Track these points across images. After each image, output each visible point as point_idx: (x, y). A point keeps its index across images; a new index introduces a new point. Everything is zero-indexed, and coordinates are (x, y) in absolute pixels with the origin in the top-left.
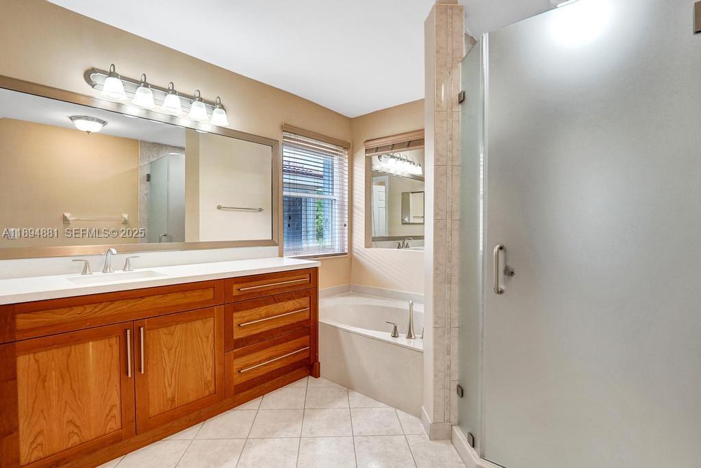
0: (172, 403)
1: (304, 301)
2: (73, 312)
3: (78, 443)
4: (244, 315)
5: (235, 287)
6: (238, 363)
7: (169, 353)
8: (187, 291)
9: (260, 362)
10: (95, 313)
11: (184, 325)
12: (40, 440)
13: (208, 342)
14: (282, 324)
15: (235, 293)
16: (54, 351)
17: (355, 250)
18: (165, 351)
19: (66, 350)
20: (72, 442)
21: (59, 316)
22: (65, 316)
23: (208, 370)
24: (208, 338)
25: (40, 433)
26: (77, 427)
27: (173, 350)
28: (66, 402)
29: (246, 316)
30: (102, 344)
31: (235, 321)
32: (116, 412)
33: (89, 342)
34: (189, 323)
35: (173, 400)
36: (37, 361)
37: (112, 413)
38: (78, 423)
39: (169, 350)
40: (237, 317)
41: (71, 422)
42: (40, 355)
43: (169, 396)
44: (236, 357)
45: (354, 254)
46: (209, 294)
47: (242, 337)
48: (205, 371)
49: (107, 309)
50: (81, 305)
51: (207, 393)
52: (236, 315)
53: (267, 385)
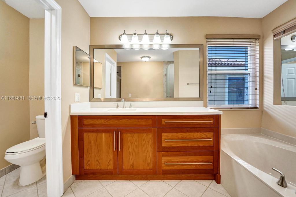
0: (132, 167)
1: (210, 135)
2: (98, 121)
3: (99, 169)
4: (168, 135)
5: (163, 120)
6: (164, 159)
7: (131, 145)
8: (139, 119)
9: (178, 162)
10: (105, 122)
11: (138, 134)
12: (89, 163)
13: (149, 145)
14: (193, 145)
15: (163, 123)
16: (93, 134)
17: (264, 106)
18: (130, 143)
19: (96, 134)
20: (97, 168)
21: (94, 122)
22: (96, 122)
23: (149, 158)
24: (149, 142)
25: (89, 160)
26: (99, 163)
27: (133, 144)
28: (96, 153)
29: (169, 136)
30: (107, 135)
31: (163, 138)
32: (111, 162)
33: (103, 133)
34: (140, 134)
35: (133, 166)
36: (88, 136)
37: (110, 163)
38: (99, 161)
39: (132, 143)
40: (164, 136)
41: (97, 160)
42: (89, 134)
43: (131, 163)
44: (163, 156)
45: (265, 109)
46: (150, 122)
47: (167, 146)
48: (147, 157)
49: (109, 122)
50: (101, 119)
51: (148, 168)
52: (164, 134)
53: (183, 175)
